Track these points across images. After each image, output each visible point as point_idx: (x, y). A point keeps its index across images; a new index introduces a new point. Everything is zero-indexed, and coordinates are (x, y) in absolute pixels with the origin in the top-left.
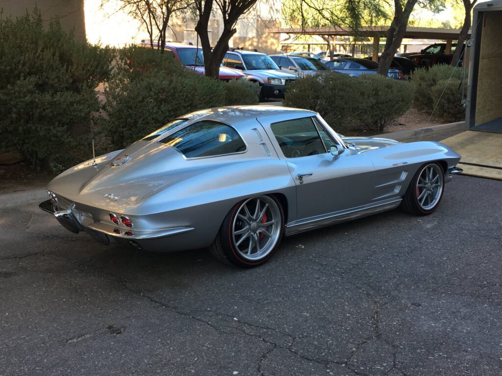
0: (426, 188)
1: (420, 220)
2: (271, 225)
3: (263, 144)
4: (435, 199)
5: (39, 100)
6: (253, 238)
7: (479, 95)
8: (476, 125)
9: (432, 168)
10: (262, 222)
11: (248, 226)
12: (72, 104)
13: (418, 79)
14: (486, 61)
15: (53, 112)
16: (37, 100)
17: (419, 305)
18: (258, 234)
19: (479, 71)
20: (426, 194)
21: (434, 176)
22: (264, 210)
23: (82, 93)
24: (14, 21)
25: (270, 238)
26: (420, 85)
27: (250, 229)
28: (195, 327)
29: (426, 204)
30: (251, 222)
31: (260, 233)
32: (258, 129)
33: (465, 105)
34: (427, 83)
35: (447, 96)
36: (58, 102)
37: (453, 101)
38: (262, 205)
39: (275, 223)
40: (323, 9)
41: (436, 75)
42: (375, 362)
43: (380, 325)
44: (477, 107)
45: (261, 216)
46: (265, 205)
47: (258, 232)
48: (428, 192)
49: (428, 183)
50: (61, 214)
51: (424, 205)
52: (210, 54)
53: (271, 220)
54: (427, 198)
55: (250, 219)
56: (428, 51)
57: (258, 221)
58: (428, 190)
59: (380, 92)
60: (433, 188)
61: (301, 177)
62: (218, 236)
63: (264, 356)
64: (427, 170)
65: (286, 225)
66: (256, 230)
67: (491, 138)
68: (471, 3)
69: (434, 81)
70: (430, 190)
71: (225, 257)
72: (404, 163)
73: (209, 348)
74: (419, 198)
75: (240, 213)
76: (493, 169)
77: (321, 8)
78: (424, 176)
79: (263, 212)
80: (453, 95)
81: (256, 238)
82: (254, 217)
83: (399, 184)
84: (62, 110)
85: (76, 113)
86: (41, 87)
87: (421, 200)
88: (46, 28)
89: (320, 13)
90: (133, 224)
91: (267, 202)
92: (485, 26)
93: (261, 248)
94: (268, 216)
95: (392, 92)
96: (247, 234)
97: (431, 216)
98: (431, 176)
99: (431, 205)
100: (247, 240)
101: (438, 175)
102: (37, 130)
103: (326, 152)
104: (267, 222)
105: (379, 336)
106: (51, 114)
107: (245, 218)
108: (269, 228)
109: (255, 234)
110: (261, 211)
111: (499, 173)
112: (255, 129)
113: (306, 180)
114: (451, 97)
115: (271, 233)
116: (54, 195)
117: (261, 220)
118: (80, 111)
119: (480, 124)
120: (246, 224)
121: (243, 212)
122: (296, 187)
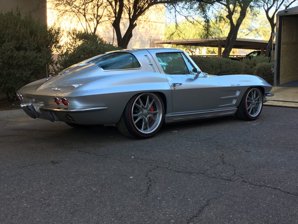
0: (251, 103)
1: (249, 122)
2: (156, 114)
3: (151, 65)
4: (257, 111)
5: (16, 55)
6: (145, 120)
7: (281, 66)
8: (280, 84)
9: (255, 91)
10: (150, 110)
11: (142, 112)
12: (36, 58)
13: (245, 64)
14: (285, 46)
15: (25, 62)
16: (15, 55)
17: (250, 152)
18: (148, 118)
19: (281, 52)
20: (252, 107)
21: (257, 96)
22: (152, 103)
23: (43, 52)
24: (4, 13)
25: (156, 122)
26: (246, 67)
27: (143, 114)
28: (106, 160)
29: (252, 113)
30: (144, 110)
31: (149, 117)
32: (148, 55)
33: (273, 71)
34: (251, 66)
35: (263, 72)
36: (28, 57)
37: (266, 74)
38: (151, 100)
39: (159, 113)
40: (188, 16)
41: (255, 61)
42: (222, 173)
43: (225, 159)
44: (281, 74)
45: (150, 106)
46: (152, 100)
47: (148, 116)
48: (253, 106)
49: (253, 100)
50: (25, 105)
51: (251, 114)
52: (121, 39)
53: (156, 111)
54: (252, 110)
55: (143, 108)
56: (250, 55)
57: (148, 109)
58: (253, 104)
59: (222, 66)
60: (256, 104)
61: (174, 85)
62: (123, 116)
63: (150, 171)
64: (252, 92)
65: (165, 115)
66: (147, 115)
67: (290, 89)
68: (275, 23)
69: (255, 65)
70: (254, 105)
71: (127, 130)
72: (238, 85)
73: (115, 168)
74: (248, 109)
75: (136, 102)
76: (292, 103)
77: (187, 15)
78: (250, 95)
79: (151, 104)
80: (266, 71)
81: (147, 120)
82: (146, 107)
83: (235, 98)
84: (30, 61)
85: (39, 63)
86: (18, 49)
87: (249, 110)
88: (23, 17)
89: (186, 18)
90: (69, 104)
91: (154, 99)
92: (283, 25)
93: (150, 127)
94: (154, 107)
95: (230, 66)
96: (141, 117)
97: (256, 121)
98: (255, 96)
99: (255, 115)
100: (141, 121)
101: (259, 96)
102: (14, 74)
103: (190, 74)
104: (153, 111)
105: (224, 163)
106: (24, 63)
107: (140, 106)
108: (155, 115)
109: (146, 118)
110: (150, 104)
111: (296, 104)
112: (146, 56)
113: (177, 88)
114: (265, 72)
115: (156, 119)
116: (21, 96)
117: (150, 109)
118: (41, 62)
119: (283, 83)
120: (140, 110)
121: (138, 102)
122: (172, 90)
